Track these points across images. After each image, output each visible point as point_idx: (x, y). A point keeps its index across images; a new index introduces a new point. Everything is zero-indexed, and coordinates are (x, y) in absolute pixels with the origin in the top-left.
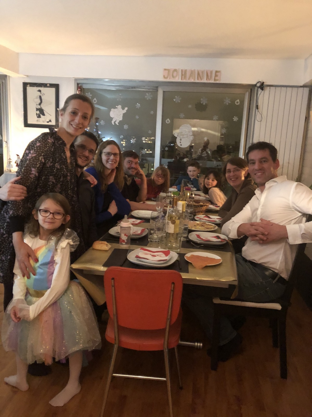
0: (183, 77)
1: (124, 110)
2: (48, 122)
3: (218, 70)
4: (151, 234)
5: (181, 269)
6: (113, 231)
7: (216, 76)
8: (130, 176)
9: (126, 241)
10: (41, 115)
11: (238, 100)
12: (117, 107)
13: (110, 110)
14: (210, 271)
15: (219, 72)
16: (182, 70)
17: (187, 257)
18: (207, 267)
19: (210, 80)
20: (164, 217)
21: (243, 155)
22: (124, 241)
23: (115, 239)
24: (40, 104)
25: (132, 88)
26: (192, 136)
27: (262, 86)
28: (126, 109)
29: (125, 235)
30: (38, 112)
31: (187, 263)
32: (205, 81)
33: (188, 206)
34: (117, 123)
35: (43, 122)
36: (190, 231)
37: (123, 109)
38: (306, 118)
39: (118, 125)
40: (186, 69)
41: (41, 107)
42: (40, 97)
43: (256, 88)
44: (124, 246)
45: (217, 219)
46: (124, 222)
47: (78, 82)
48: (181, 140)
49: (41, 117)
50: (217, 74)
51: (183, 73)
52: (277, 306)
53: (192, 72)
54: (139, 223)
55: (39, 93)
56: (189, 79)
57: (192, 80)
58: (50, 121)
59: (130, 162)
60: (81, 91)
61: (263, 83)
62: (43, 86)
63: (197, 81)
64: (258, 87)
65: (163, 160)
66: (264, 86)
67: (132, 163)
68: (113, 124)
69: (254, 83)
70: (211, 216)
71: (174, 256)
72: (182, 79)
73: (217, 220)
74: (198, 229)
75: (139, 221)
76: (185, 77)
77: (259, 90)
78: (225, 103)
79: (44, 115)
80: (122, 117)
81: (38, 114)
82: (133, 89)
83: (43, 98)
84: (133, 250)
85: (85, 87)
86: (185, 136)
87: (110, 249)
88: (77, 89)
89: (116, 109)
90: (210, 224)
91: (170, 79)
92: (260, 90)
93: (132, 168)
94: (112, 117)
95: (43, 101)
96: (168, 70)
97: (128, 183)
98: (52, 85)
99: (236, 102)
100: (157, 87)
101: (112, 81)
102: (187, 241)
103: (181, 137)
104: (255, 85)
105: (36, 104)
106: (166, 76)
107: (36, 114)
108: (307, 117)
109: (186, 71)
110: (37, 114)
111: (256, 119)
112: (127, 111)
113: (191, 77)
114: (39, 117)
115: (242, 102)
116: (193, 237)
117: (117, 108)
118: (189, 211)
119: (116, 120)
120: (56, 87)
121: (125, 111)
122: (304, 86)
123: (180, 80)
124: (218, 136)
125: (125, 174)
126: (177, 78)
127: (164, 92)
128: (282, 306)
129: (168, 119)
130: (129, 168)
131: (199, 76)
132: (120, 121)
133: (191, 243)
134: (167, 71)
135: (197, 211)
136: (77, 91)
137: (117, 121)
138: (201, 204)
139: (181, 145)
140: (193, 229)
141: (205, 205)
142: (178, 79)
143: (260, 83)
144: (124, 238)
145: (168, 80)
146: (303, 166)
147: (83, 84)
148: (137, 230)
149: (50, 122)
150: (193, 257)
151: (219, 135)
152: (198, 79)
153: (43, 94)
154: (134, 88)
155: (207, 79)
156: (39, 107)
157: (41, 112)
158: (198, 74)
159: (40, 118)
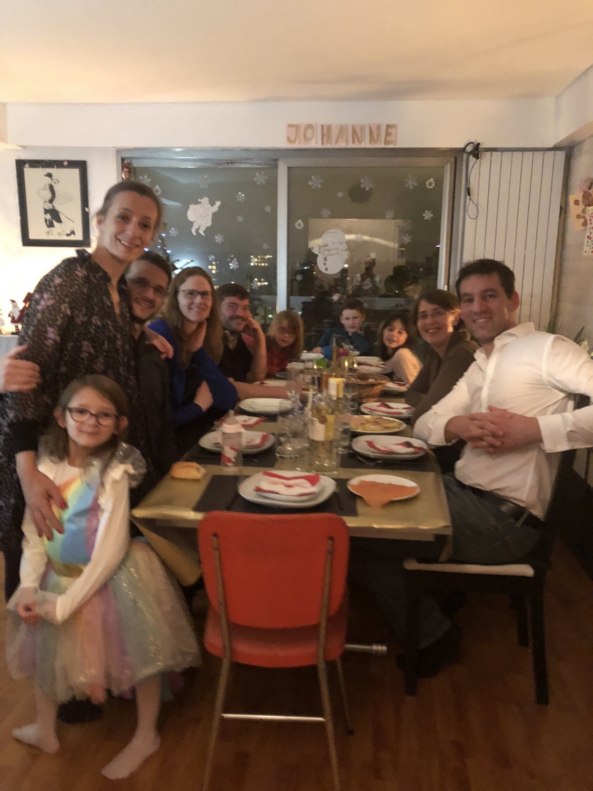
0: (325, 138)
1: (215, 206)
2: (68, 235)
3: (391, 123)
4: (280, 444)
5: (342, 509)
6: (208, 441)
7: (388, 134)
8: (233, 332)
9: (233, 460)
10: (55, 223)
11: (432, 180)
12: (199, 200)
13: (188, 208)
14: (397, 510)
15: (393, 126)
16: (322, 126)
17: (353, 486)
18: (392, 503)
19: (376, 142)
20: (302, 409)
21: (445, 284)
22: (229, 460)
23: (213, 457)
24: (51, 201)
25: (228, 163)
26: (348, 252)
27: (477, 151)
28: (218, 203)
29: (232, 448)
30: (48, 217)
31: (354, 497)
32: (366, 144)
33: (347, 386)
34: (201, 232)
35: (59, 234)
36: (355, 435)
37: (212, 204)
38: (561, 209)
39: (203, 234)
40: (329, 123)
41: (53, 206)
42: (51, 188)
43: (465, 155)
44: (231, 470)
45: (404, 408)
46: (228, 424)
47: (124, 155)
48: (325, 259)
49: (53, 226)
50: (390, 130)
51: (325, 132)
52: (526, 570)
53: (342, 129)
54: (257, 423)
55: (48, 179)
56: (336, 142)
57: (342, 145)
58: (73, 233)
59: (233, 306)
60: (130, 172)
61: (479, 144)
62: (55, 166)
63: (351, 146)
64: (469, 154)
65: (292, 298)
66: (479, 150)
67: (237, 308)
68: (195, 234)
69: (462, 146)
70: (391, 404)
71: (327, 486)
72: (322, 144)
73: (404, 411)
74: (367, 430)
75: (254, 420)
76: (329, 138)
77: (471, 157)
78: (406, 185)
79: (60, 221)
80: (210, 220)
81: (49, 220)
82: (230, 166)
83: (56, 188)
84: (248, 477)
85: (136, 164)
86: (333, 252)
87: (205, 476)
88: (123, 170)
89: (198, 205)
90: (390, 419)
91: (299, 143)
92: (472, 159)
93: (238, 317)
94: (192, 221)
95: (56, 194)
96: (297, 127)
97: (232, 346)
98: (72, 164)
99: (427, 183)
100: (276, 160)
101: (188, 151)
102: (350, 454)
103: (326, 253)
104: (464, 150)
105: (43, 201)
106: (292, 138)
107: (44, 220)
108: (563, 206)
109: (329, 127)
110: (46, 220)
111: (466, 213)
112: (220, 207)
113: (341, 139)
114: (51, 225)
115: (440, 182)
116: (360, 445)
117: (200, 203)
118: (349, 396)
119: (200, 226)
120: (82, 166)
121: (215, 208)
122: (555, 149)
123: (319, 145)
124: (394, 248)
125: (225, 329)
126: (313, 141)
127: (288, 168)
128: (534, 568)
129: (300, 221)
130: (231, 318)
131: (355, 137)
132: (207, 228)
133: (359, 458)
134: (294, 129)
135: (364, 395)
136: (122, 172)
137: (201, 228)
138: (371, 381)
139: (326, 269)
140: (360, 430)
141: (379, 384)
142: (316, 143)
143: (472, 144)
144: (229, 453)
145: (296, 145)
146: (558, 300)
147: (133, 160)
148: (254, 438)
149: (72, 235)
150: (363, 484)
151: (396, 246)
152: (353, 142)
153: (56, 182)
154: (231, 163)
155: (370, 142)
156: (49, 206)
157: (54, 216)
158: (354, 132)
159: (53, 228)
